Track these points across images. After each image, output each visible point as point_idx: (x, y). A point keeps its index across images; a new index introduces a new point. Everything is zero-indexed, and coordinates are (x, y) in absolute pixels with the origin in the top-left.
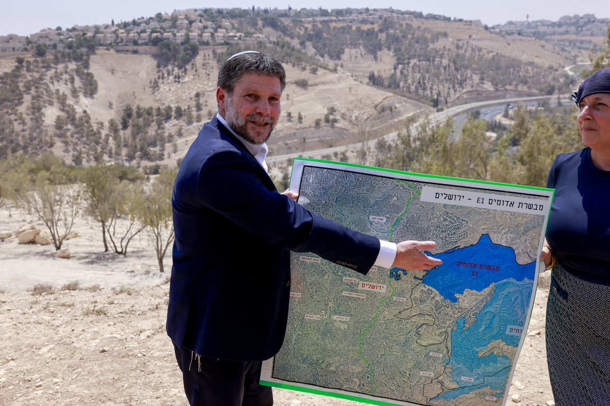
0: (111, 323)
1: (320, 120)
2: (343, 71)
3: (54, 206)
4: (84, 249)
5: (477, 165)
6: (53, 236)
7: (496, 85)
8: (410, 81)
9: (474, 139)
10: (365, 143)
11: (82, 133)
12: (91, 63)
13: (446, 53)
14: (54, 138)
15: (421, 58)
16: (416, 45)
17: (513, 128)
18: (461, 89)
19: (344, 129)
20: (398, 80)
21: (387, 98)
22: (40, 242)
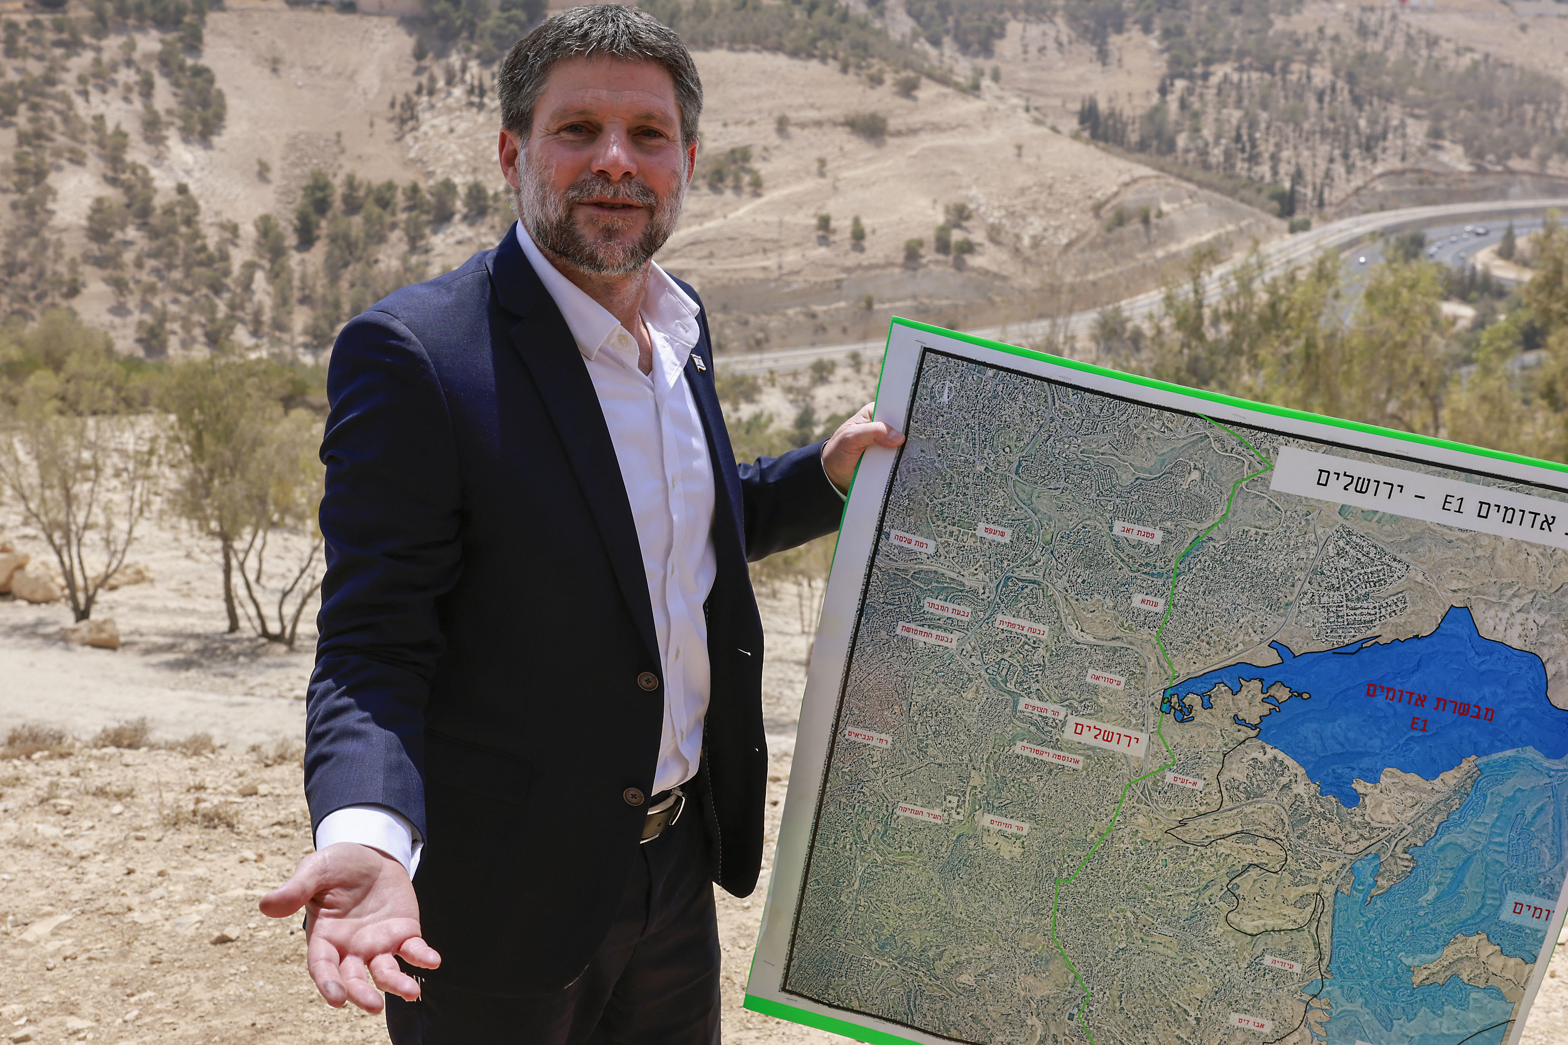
0: (250, 855)
1: (920, 243)
2: (998, 92)
3: (75, 481)
4: (165, 622)
5: (1409, 405)
6: (69, 575)
7: (1480, 155)
8: (1207, 133)
9: (1402, 324)
10: (1060, 321)
11: (170, 256)
12: (208, 37)
13: (1325, 47)
14: (81, 269)
15: (1247, 61)
16: (1233, 20)
17: (1528, 292)
18: (1368, 162)
19: (996, 276)
20: (1170, 127)
21: (1135, 181)
22: (26, 592)
